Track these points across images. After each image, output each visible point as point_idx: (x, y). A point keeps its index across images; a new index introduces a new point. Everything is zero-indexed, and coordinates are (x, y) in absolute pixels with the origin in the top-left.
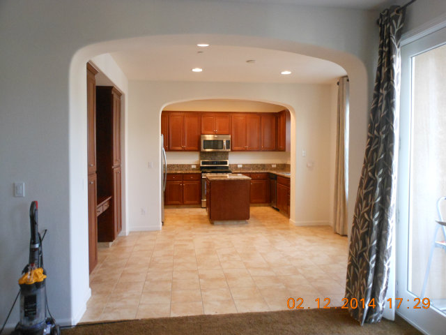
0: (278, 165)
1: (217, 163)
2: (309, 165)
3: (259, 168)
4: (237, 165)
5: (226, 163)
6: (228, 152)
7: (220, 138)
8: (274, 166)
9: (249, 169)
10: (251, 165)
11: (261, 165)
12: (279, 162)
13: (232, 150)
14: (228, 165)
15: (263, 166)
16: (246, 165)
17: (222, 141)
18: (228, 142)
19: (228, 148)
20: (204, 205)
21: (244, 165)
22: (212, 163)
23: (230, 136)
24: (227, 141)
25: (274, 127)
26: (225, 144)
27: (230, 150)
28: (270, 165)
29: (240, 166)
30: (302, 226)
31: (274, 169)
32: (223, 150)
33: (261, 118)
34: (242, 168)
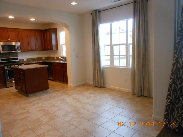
0: (45, 57)
1: (11, 59)
2: (77, 55)
3: (36, 60)
4: (23, 59)
5: (17, 59)
6: (18, 52)
7: (14, 44)
8: (43, 58)
9: (31, 61)
10: (31, 58)
11: (37, 58)
12: (46, 56)
13: (21, 51)
16: (29, 59)
17: (15, 46)
21: (27, 59)
22: (8, 59)
23: (19, 43)
26: (17, 47)
28: (42, 58)
29: (25, 60)
30: (76, 87)
31: (44, 60)
32: (16, 51)
33: (36, 33)
34: (27, 61)
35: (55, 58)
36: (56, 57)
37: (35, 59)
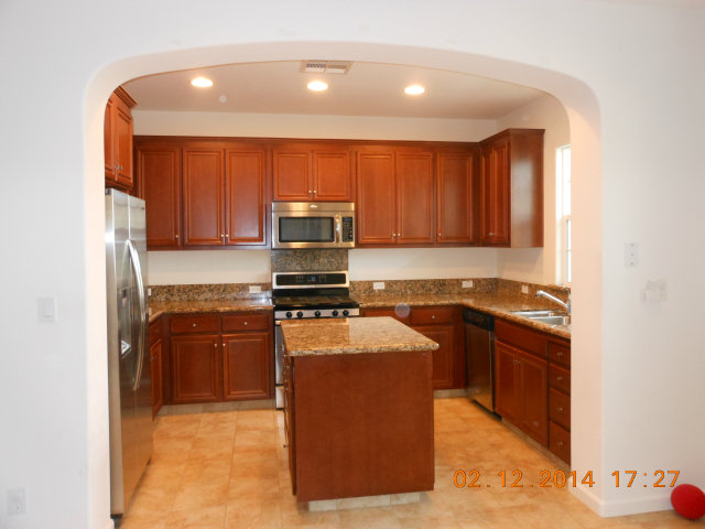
0: (476, 281)
1: (319, 279)
3: (428, 292)
4: (370, 283)
5: (342, 279)
6: (347, 249)
7: (327, 210)
8: (467, 285)
13: (359, 245)
14: (347, 285)
15: (441, 285)
16: (396, 282)
17: (332, 219)
18: (347, 221)
19: (347, 238)
20: (279, 399)
21: (389, 284)
22: (305, 279)
23: (353, 205)
24: (343, 219)
25: (470, 182)
26: (339, 228)
27: (353, 244)
28: (459, 282)
29: (379, 286)
31: (469, 293)
32: (334, 244)
34: (385, 291)
35: (525, 290)
36: (530, 285)
37: (423, 287)
